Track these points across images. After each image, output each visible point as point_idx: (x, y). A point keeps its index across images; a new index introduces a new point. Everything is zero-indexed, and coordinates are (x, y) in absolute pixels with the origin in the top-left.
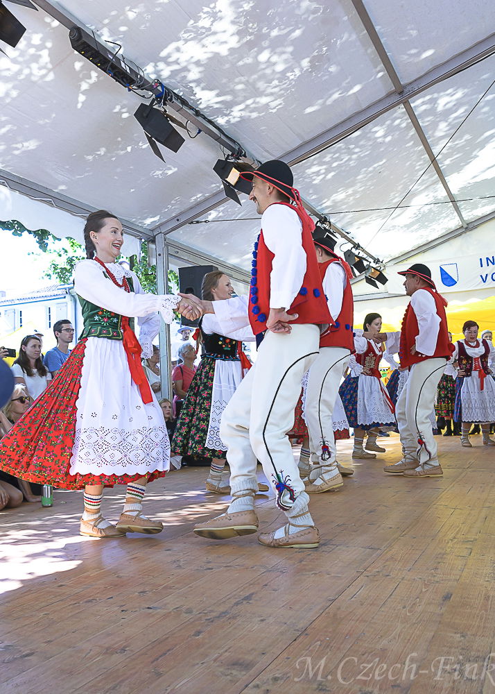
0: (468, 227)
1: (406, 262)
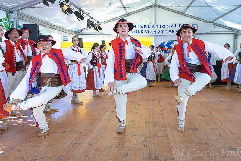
0: (128, 15)
1: (108, 23)
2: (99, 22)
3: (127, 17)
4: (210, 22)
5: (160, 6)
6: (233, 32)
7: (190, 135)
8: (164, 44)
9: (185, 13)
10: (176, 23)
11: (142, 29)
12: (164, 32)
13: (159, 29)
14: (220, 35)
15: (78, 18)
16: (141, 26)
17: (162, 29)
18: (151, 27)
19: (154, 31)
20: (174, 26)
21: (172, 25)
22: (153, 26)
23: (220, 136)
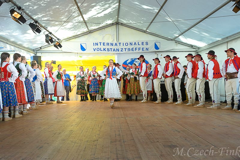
0: (90, 32)
1: (69, 41)
2: (59, 39)
3: (89, 34)
4: (172, 40)
5: (122, 24)
6: (195, 50)
8: (128, 62)
9: (147, 30)
10: (138, 41)
11: (104, 47)
12: (127, 50)
13: (122, 46)
14: (182, 52)
16: (103, 44)
17: (125, 47)
18: (114, 45)
19: (117, 49)
20: (137, 43)
21: (135, 43)
22: (116, 43)
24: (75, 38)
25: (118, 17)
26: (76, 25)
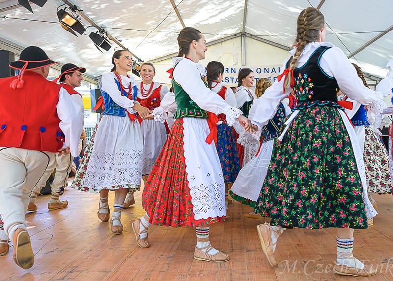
1: (158, 63)
2: (141, 60)
5: (251, 35)
6: (374, 82)
7: (309, 244)
10: (279, 65)
15: (99, 47)
17: (256, 75)
20: (277, 69)
21: (273, 68)
23: (365, 241)
24: (170, 58)
25: (244, 24)
26: (172, 36)
